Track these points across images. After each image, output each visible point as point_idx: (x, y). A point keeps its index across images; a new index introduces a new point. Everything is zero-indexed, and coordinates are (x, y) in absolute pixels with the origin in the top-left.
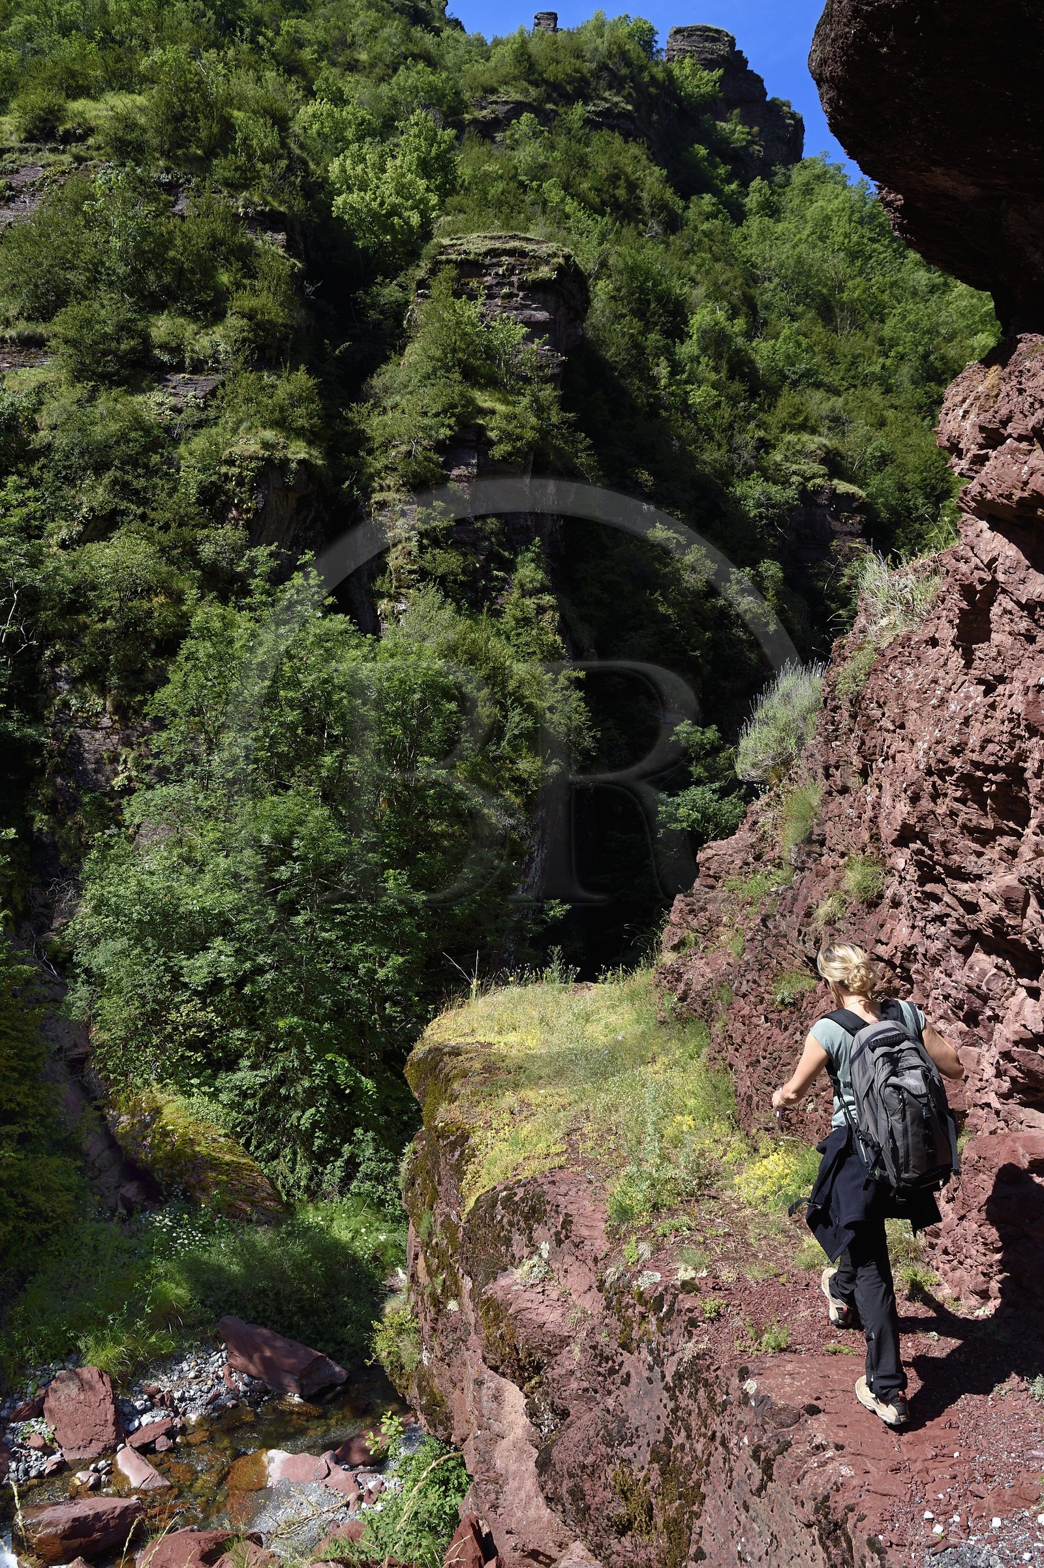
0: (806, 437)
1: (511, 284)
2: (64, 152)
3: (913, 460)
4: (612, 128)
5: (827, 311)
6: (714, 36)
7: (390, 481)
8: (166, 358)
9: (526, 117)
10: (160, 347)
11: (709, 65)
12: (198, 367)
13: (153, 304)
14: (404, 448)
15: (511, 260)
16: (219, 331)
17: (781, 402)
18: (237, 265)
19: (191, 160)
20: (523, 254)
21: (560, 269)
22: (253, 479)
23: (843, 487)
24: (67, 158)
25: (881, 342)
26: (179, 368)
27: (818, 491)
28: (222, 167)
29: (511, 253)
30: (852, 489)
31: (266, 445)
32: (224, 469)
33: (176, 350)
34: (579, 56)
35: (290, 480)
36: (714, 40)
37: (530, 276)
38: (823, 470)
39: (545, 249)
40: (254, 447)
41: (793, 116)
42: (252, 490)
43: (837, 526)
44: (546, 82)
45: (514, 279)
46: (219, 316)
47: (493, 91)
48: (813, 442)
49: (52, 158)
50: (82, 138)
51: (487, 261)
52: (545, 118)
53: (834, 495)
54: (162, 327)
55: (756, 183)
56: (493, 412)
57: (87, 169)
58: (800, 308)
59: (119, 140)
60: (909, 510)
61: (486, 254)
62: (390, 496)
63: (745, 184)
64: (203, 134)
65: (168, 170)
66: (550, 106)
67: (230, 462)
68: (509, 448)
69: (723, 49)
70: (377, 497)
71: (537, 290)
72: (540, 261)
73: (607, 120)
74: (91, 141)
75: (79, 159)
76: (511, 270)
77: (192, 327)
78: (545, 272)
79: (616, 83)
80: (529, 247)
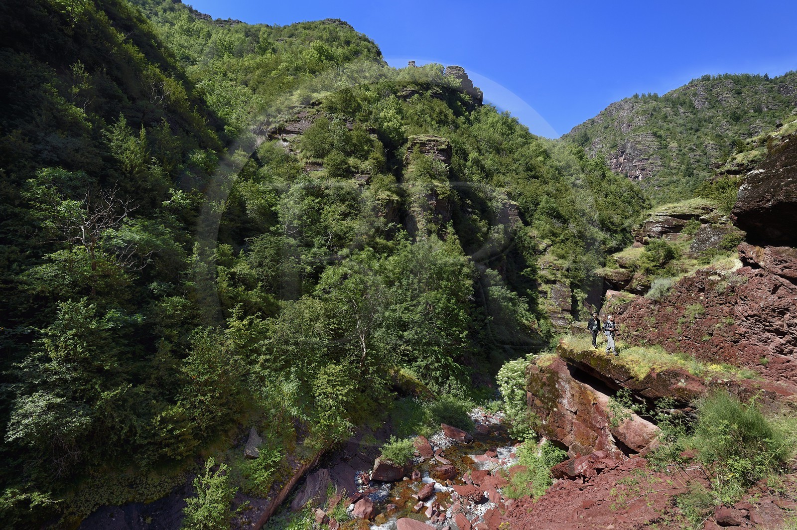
0: (501, 188)
1: (434, 149)
2: (313, 108)
3: (528, 194)
4: (437, 98)
5: (498, 151)
6: (459, 69)
7: (415, 205)
8: (354, 170)
9: (416, 95)
10: (353, 167)
11: (458, 77)
12: (363, 173)
13: (349, 154)
14: (418, 196)
15: (434, 143)
16: (367, 162)
17: (494, 178)
18: (369, 144)
19: (350, 112)
20: (437, 141)
21: (447, 145)
22: (385, 205)
23: (513, 202)
24: (314, 110)
25: (513, 160)
26: (358, 173)
27: (506, 203)
28: (358, 115)
29: (434, 141)
30: (515, 203)
31: (388, 196)
32: (377, 202)
33: (357, 168)
34: (427, 77)
35: (395, 205)
36: (459, 70)
37: (440, 147)
38: (507, 197)
39: (443, 139)
40: (385, 197)
41: (481, 92)
42: (385, 208)
43: (510, 212)
44: (419, 84)
45: (435, 148)
46: (366, 159)
47: (406, 87)
48: (503, 190)
49: (310, 110)
50: (318, 105)
51: (427, 143)
52: (421, 95)
53: (510, 205)
54: (351, 161)
55: (473, 112)
56: (438, 186)
57: (320, 114)
58: (491, 150)
59: (329, 106)
60: (528, 208)
61: (427, 141)
62: (416, 209)
63: (470, 113)
64: (353, 106)
65: (344, 116)
66: (421, 91)
67: (379, 200)
68: (443, 196)
69: (461, 73)
70: (412, 209)
71: (441, 151)
72: (442, 143)
73: (435, 95)
74: (321, 106)
75: (318, 111)
76: (434, 146)
77: (360, 161)
78: (443, 146)
79: (437, 85)
80: (439, 139)
